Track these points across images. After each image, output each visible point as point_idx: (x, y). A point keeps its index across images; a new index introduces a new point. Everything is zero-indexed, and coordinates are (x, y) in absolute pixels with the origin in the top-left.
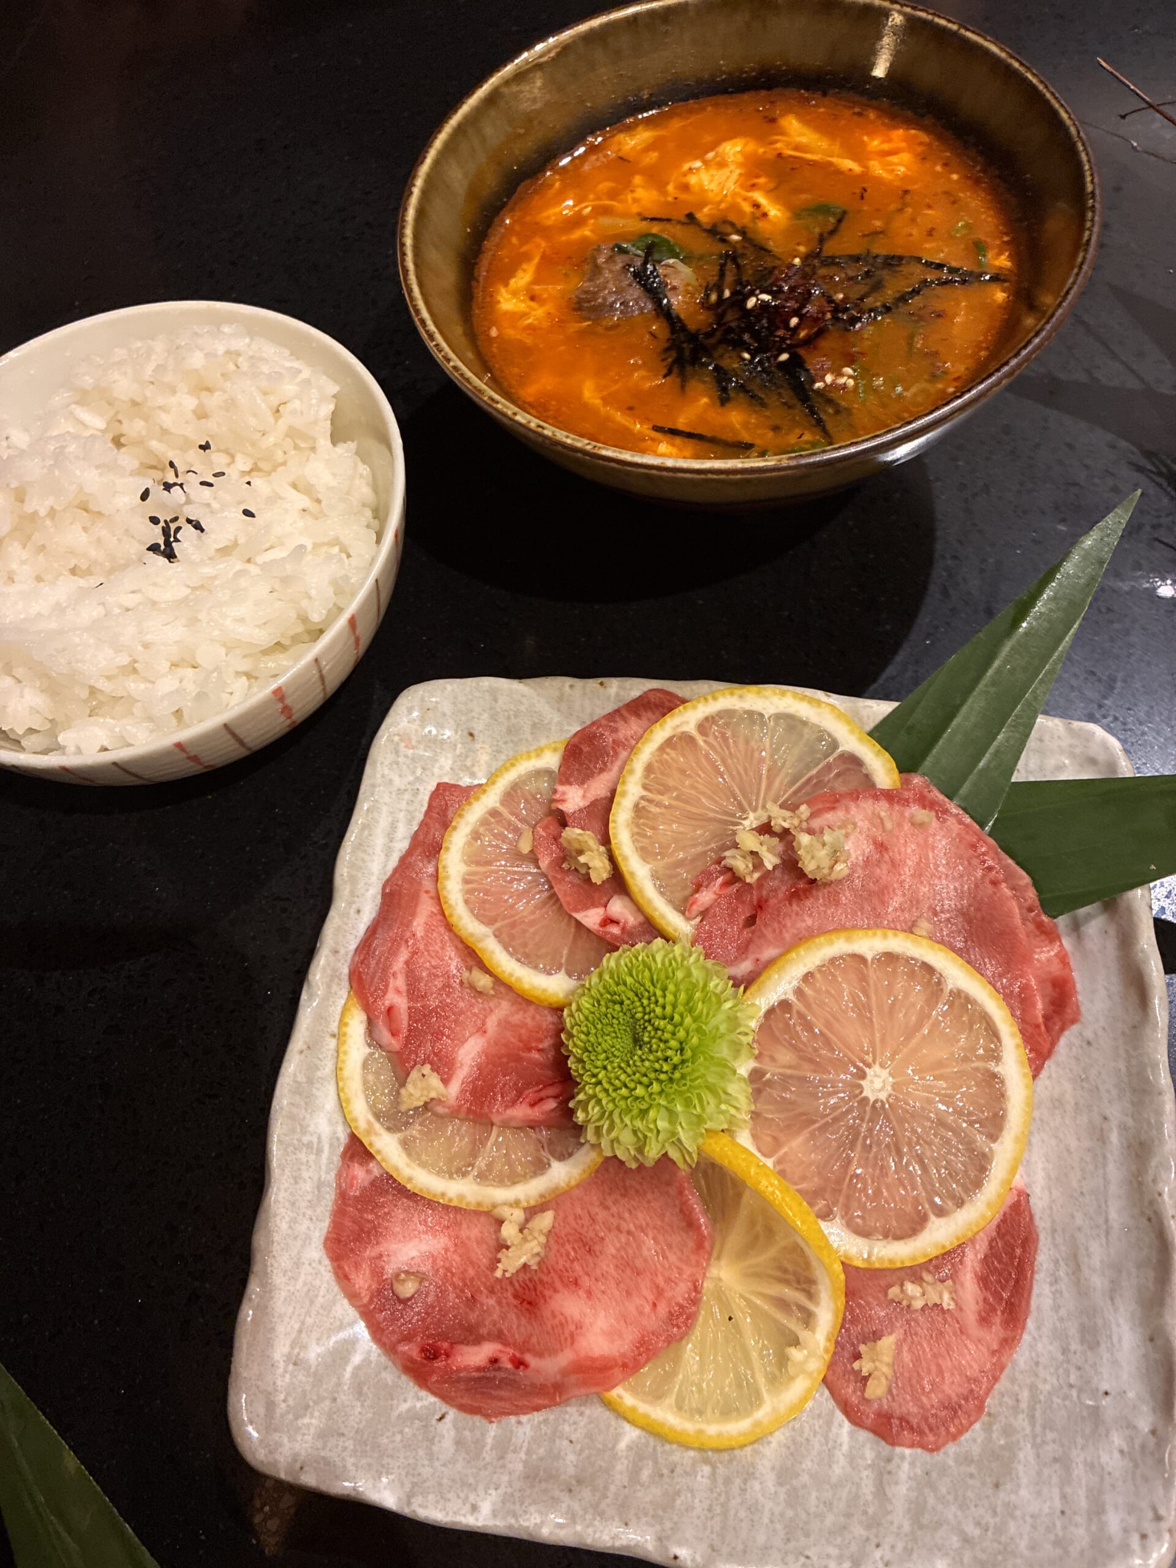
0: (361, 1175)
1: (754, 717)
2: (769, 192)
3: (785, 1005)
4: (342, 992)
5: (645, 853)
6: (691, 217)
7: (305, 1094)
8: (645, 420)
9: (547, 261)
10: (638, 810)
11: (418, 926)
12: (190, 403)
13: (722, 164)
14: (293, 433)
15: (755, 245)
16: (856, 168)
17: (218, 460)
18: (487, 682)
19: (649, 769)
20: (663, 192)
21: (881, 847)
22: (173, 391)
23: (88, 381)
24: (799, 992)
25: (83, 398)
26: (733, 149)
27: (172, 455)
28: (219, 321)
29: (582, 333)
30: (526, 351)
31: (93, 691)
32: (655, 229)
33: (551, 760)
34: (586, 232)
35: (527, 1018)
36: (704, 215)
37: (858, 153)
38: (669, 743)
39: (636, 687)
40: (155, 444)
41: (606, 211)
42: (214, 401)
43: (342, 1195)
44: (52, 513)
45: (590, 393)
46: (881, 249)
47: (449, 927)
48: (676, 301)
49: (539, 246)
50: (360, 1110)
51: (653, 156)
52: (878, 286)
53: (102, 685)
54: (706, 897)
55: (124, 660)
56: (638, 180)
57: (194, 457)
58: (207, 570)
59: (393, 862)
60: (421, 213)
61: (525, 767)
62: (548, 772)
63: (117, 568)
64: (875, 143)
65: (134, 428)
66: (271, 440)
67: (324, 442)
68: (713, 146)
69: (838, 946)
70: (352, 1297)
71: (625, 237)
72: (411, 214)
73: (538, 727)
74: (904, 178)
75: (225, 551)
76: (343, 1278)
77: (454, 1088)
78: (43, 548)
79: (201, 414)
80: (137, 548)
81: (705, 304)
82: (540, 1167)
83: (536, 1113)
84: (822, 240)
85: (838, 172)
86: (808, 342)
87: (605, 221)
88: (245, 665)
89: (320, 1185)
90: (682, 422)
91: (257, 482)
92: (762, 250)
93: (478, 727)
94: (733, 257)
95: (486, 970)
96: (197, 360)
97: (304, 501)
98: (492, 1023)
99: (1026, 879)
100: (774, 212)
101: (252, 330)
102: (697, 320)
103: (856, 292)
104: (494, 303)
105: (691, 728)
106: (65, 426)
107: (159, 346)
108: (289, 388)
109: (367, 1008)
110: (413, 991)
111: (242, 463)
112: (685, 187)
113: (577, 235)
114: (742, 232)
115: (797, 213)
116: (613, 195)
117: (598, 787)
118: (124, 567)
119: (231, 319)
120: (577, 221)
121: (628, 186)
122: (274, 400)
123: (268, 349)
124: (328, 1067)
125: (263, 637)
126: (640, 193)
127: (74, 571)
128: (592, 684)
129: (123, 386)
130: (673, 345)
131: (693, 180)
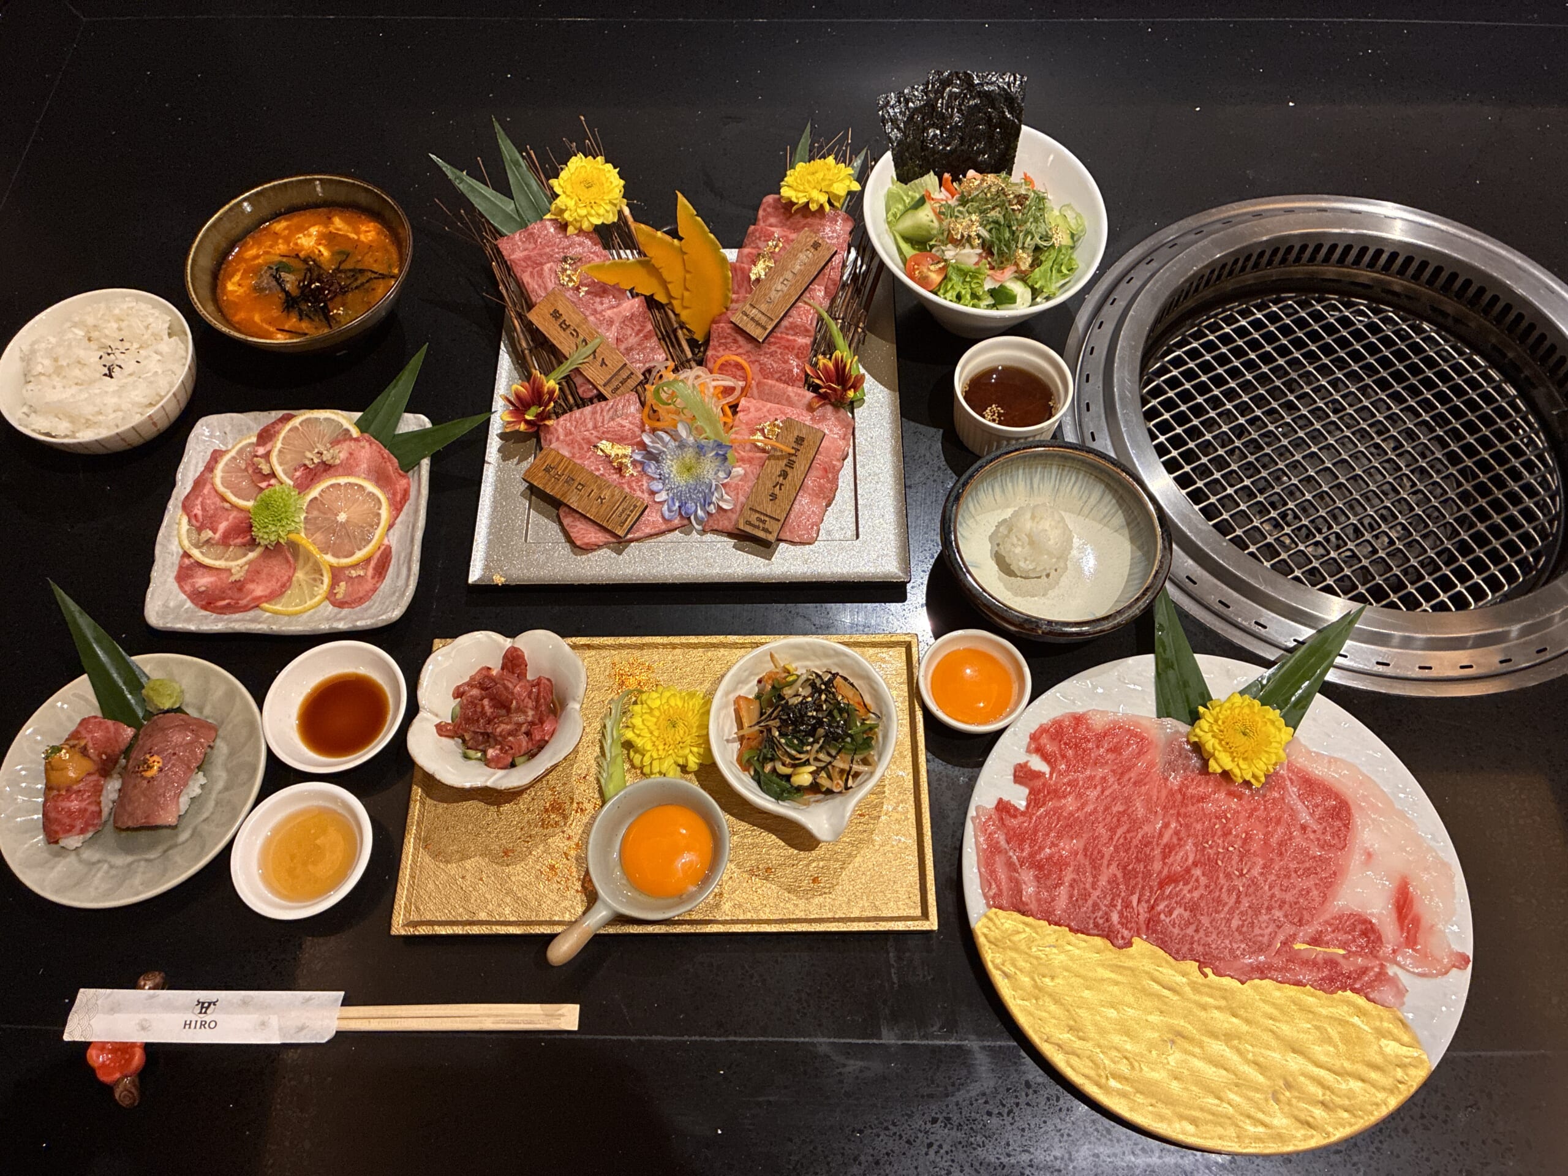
0: (187, 561)
1: (317, 419)
2: (325, 246)
3: (316, 498)
4: (180, 512)
5: (281, 464)
6: (297, 255)
7: (168, 538)
8: (274, 326)
9: (246, 272)
10: (280, 451)
11: (206, 491)
12: (115, 326)
13: (310, 235)
14: (153, 334)
15: (318, 265)
16: (356, 237)
17: (127, 345)
18: (229, 415)
19: (284, 438)
20: (289, 245)
21: (351, 454)
22: (109, 321)
23: (77, 319)
24: (320, 495)
25: (75, 325)
26: (314, 230)
27: (110, 343)
28: (125, 296)
29: (256, 298)
30: (236, 304)
31: (88, 420)
32: (284, 260)
33: (254, 439)
34: (260, 261)
35: (242, 515)
36: (302, 254)
37: (357, 233)
38: (291, 430)
39: (280, 413)
40: (103, 340)
41: (267, 253)
42: (124, 325)
43: (181, 567)
44: (68, 365)
45: (257, 318)
46: (359, 266)
47: (216, 491)
48: (288, 287)
49: (243, 266)
50: (186, 543)
51: (287, 232)
52: (356, 279)
53: (91, 417)
54: (298, 474)
55: (96, 409)
56: (280, 241)
57: (118, 344)
58: (125, 381)
59: (198, 474)
60: (193, 260)
61: (244, 443)
62: (253, 444)
63: (92, 382)
64: (364, 228)
65: (95, 334)
66: (146, 337)
67: (166, 337)
68: (307, 229)
69: (333, 481)
70: (184, 592)
71: (272, 263)
72: (190, 262)
73: (249, 429)
74: (371, 241)
75: (130, 375)
76: (181, 587)
77: (217, 536)
78: (65, 377)
79: (120, 329)
80: (98, 375)
81: (298, 286)
82: (245, 555)
83: (244, 540)
84: (340, 263)
85: (349, 239)
86: (331, 299)
87: (267, 257)
88: (140, 410)
89: (173, 564)
90: (286, 327)
91: (141, 352)
92: (319, 267)
93: (228, 430)
94: (310, 270)
95: (227, 501)
96: (117, 311)
97: (159, 357)
98: (231, 518)
99: (395, 460)
100: (326, 253)
101: (138, 299)
102: (295, 292)
103: (348, 282)
104: (225, 287)
105: (297, 425)
106: (70, 336)
107: (103, 305)
108: (151, 320)
109: (188, 515)
110: (204, 509)
111: (136, 345)
112: (296, 244)
113: (257, 262)
114: (314, 261)
115: (333, 254)
116: (271, 247)
117: (268, 447)
118: (95, 381)
119: (130, 295)
120: (257, 257)
121: (277, 243)
122: (145, 324)
123: (143, 306)
124: (175, 532)
125: (146, 401)
126: (281, 246)
127: (77, 384)
128: (266, 413)
129: (90, 321)
130: (287, 301)
131: (299, 241)
